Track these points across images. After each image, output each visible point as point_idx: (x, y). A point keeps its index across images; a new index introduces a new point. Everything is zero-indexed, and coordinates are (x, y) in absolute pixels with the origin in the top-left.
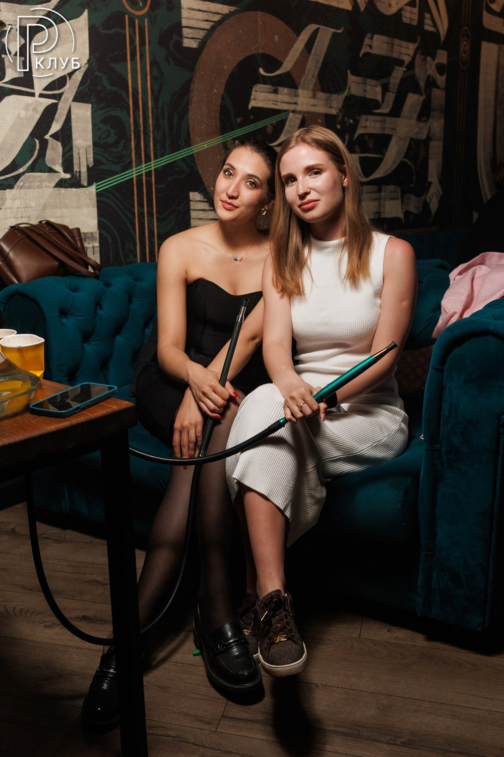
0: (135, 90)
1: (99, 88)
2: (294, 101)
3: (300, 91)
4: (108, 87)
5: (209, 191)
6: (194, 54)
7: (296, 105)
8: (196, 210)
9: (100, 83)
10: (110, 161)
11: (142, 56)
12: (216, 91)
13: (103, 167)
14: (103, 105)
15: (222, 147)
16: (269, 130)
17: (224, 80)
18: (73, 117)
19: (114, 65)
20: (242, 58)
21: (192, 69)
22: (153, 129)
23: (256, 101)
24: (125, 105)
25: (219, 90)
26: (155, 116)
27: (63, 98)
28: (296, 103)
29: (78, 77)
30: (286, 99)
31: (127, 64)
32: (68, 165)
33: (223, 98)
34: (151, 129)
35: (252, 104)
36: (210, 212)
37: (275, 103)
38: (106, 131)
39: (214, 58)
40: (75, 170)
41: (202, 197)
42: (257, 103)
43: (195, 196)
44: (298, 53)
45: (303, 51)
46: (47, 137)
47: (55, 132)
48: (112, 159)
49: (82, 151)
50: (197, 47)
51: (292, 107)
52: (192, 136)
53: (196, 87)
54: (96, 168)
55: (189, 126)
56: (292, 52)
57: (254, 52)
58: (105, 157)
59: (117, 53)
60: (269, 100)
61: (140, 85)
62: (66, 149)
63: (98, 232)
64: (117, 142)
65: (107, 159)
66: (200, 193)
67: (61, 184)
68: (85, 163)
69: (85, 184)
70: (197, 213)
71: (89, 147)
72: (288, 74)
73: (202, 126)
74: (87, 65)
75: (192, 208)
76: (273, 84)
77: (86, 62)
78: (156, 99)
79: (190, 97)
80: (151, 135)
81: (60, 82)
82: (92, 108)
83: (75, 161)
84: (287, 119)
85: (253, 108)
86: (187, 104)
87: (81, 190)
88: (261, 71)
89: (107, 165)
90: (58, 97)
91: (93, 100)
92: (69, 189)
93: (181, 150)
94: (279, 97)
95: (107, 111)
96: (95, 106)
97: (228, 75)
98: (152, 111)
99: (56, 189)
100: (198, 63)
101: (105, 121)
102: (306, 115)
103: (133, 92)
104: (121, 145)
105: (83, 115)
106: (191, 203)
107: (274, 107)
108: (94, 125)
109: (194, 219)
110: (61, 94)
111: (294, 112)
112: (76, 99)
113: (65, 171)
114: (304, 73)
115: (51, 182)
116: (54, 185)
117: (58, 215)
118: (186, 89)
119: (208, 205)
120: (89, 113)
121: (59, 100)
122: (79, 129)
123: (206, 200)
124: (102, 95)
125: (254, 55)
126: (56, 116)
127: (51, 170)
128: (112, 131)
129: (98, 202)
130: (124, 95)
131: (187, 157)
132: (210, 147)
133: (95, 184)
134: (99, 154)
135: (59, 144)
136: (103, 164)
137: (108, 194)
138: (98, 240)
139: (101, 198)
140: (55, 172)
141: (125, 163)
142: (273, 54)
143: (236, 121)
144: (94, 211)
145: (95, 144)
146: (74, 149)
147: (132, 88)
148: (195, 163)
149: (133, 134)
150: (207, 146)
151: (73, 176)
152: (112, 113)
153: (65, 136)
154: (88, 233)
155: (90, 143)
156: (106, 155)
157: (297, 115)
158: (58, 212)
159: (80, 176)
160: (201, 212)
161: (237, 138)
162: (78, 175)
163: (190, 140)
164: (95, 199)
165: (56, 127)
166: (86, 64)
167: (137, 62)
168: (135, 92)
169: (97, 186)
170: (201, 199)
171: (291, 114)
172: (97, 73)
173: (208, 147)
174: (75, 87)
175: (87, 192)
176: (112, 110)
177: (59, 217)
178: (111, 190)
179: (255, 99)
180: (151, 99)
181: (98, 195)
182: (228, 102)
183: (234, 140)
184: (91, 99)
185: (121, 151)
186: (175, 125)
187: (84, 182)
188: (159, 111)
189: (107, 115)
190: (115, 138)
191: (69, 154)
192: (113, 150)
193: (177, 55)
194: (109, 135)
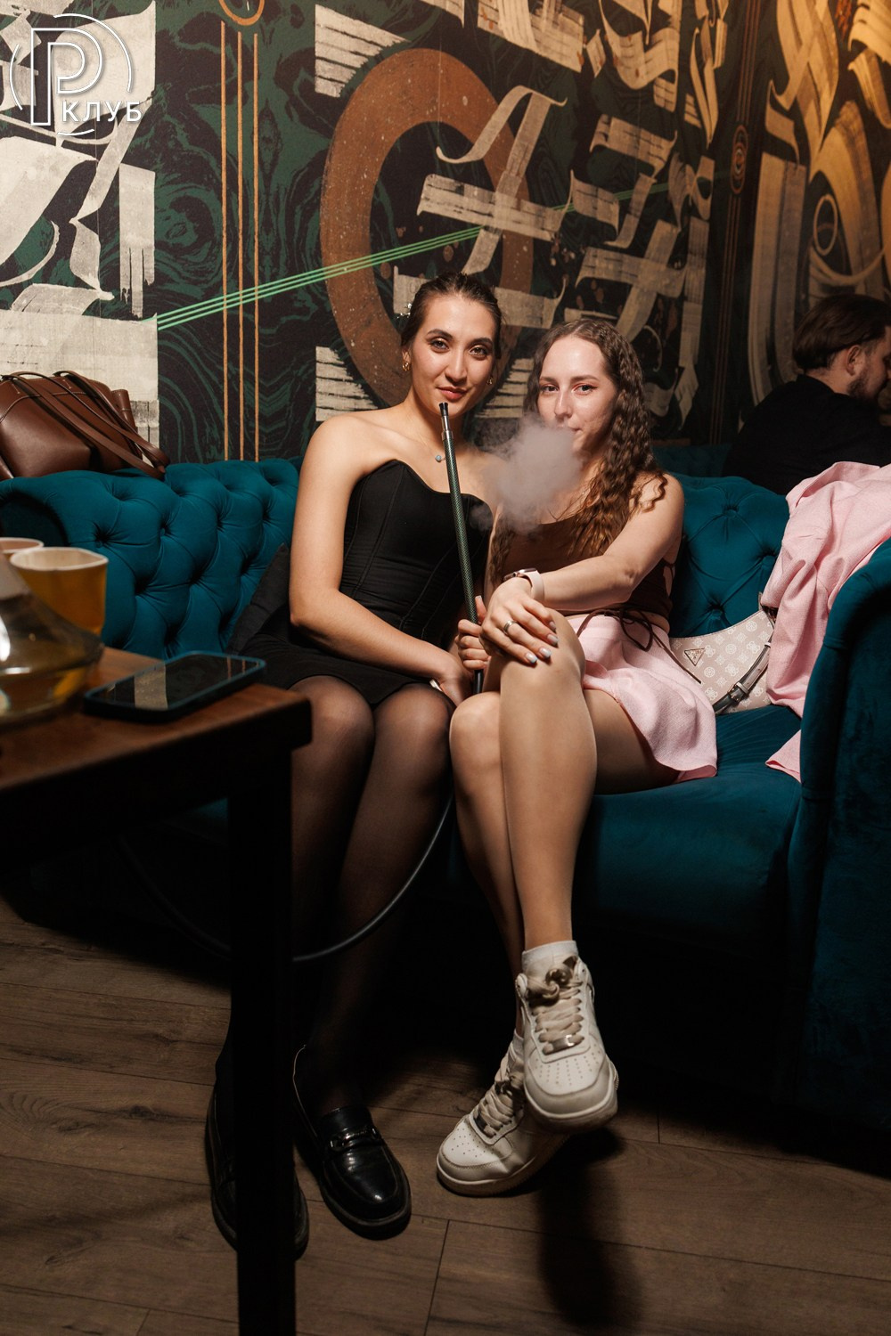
0: (232, 158)
1: (171, 144)
2: (487, 212)
3: (497, 195)
4: (186, 145)
5: (349, 349)
6: (333, 108)
7: (490, 218)
8: (324, 378)
9: (172, 136)
10: (184, 278)
11: (247, 98)
12: (365, 176)
13: (169, 287)
14: (175, 176)
15: (373, 274)
16: (448, 255)
17: (380, 159)
18: (122, 190)
19: (197, 108)
20: (410, 126)
21: (328, 132)
22: (260, 229)
23: (429, 203)
24: (214, 180)
25: (371, 175)
26: (263, 207)
27: (105, 154)
28: (490, 215)
30: (476, 205)
31: (220, 110)
32: (110, 276)
33: (376, 191)
34: (256, 230)
35: (423, 207)
36: (348, 384)
37: (458, 210)
38: (179, 224)
39: (365, 119)
40: (122, 288)
41: (337, 356)
42: (430, 206)
43: (324, 354)
44: (498, 131)
45: (504, 128)
46: (75, 221)
47: (88, 213)
48: (187, 275)
49: (136, 255)
50: (339, 96)
51: (484, 221)
52: (324, 250)
53: (334, 165)
54: (159, 287)
55: (319, 231)
56: (488, 128)
57: (429, 119)
58: (174, 269)
59: (202, 87)
60: (449, 204)
61: (240, 150)
62: (107, 249)
63: (158, 401)
64: (197, 246)
65: (179, 273)
66: (333, 349)
67: (96, 309)
68: (141, 276)
69: (140, 315)
70: (328, 383)
71: (149, 248)
72: (480, 163)
73: (341, 233)
74: (151, 101)
75: (318, 374)
76: (456, 178)
77: (149, 95)
78: (266, 178)
79: (323, 182)
80: (256, 240)
81: (102, 126)
82: (156, 177)
83: (124, 271)
84: (476, 238)
85: (424, 213)
86: (318, 193)
87: (130, 324)
88: (439, 152)
89: (178, 283)
90: (98, 151)
91: (160, 166)
92: (110, 320)
93: (305, 272)
94: (465, 201)
95: (183, 189)
96: (162, 176)
97: (386, 154)
98: (259, 198)
99: (87, 317)
100: (338, 125)
101: (178, 205)
102: (504, 237)
103: (227, 159)
104: (205, 251)
105: (139, 189)
106: (318, 364)
107: (456, 216)
108: (158, 209)
109: (321, 393)
110: (104, 147)
111: (486, 228)
112: (129, 159)
113: (104, 287)
114: (505, 165)
115: (78, 305)
116: (83, 309)
117: (89, 365)
118: (317, 166)
119: (345, 372)
120: (151, 188)
121: (99, 158)
122: (132, 213)
123: (342, 363)
124: (175, 158)
125: (429, 124)
126: (93, 186)
127: (80, 284)
128: (190, 226)
129: (160, 348)
130: (213, 163)
131: (313, 284)
132: (352, 272)
133: (155, 316)
134: (163, 263)
135: (96, 237)
136: (172, 281)
137: (178, 337)
138: (158, 417)
139: (166, 343)
140: (87, 286)
141: (211, 284)
142: (460, 128)
143: (397, 233)
144: (153, 364)
145: (159, 245)
146: (122, 248)
147: (227, 152)
148: (327, 296)
149: (225, 235)
150: (348, 269)
151: (117, 297)
152: (190, 193)
153: (107, 222)
154: (140, 402)
155: (150, 241)
156: (179, 267)
157: (491, 235)
158: (89, 360)
159: (130, 299)
160: (335, 383)
161: (398, 263)
162: (126, 296)
163: (321, 257)
164: (155, 342)
165: (91, 205)
166: (149, 99)
167: (237, 108)
168: (231, 160)
169: (158, 320)
170: (335, 361)
171: (482, 232)
172: (167, 118)
173: (350, 271)
174: (129, 136)
175: (142, 329)
176: (190, 187)
177: (90, 369)
178: (184, 329)
179: (427, 199)
180: (258, 176)
181: (161, 336)
182: (385, 199)
183: (392, 264)
184: (156, 163)
185: (203, 262)
186: (297, 227)
187: (138, 310)
188: (271, 199)
189: (181, 194)
190: (195, 237)
191: (113, 256)
192: (190, 258)
193: (305, 105)
194: (184, 232)
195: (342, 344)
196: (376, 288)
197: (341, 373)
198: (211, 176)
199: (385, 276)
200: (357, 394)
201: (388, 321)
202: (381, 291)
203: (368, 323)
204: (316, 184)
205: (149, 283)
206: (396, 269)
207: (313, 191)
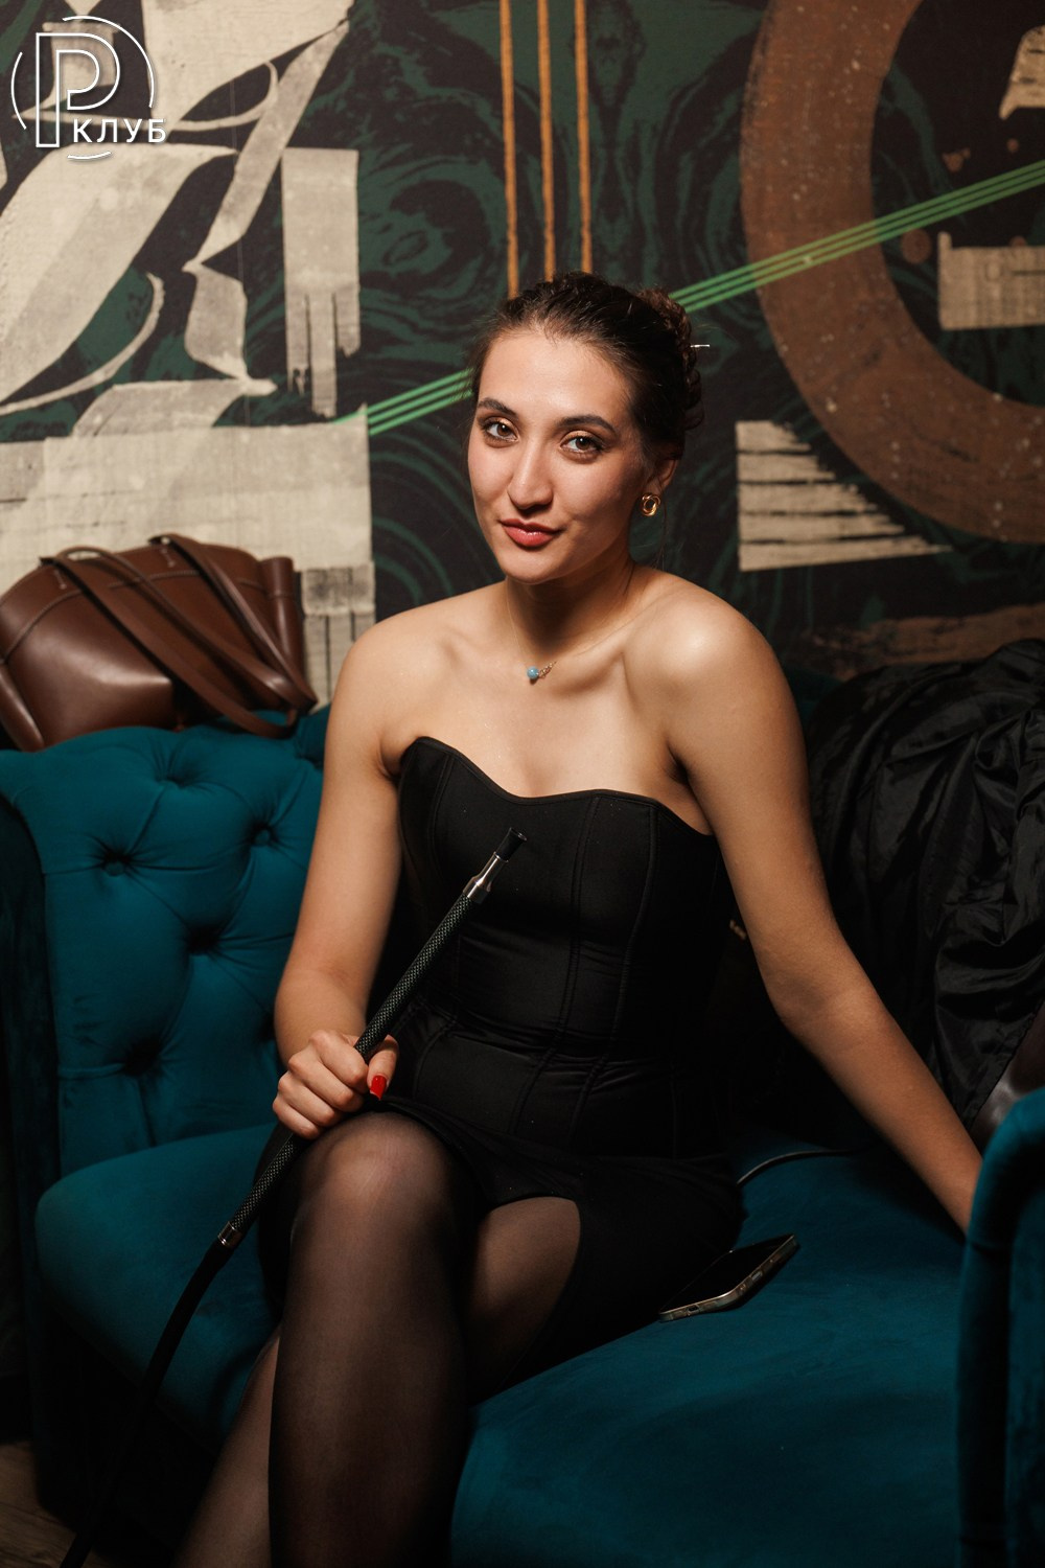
0: (527, 89)
1: (390, 94)
4: (424, 90)
5: (820, 417)
8: (761, 483)
9: (392, 79)
10: (423, 332)
12: (856, 65)
13: (394, 352)
14: (400, 149)
15: (880, 259)
17: (892, 27)
18: (288, 196)
19: (445, 17)
22: (595, 214)
23: (1035, 88)
24: (487, 142)
26: (601, 172)
27: (253, 139)
29: (312, 67)
31: (497, 9)
32: (266, 349)
33: (887, 89)
34: (586, 216)
35: (1018, 98)
36: (821, 489)
38: (410, 235)
40: (291, 368)
41: (790, 436)
42: (1036, 95)
43: (756, 435)
46: (193, 266)
47: (220, 248)
48: (431, 324)
49: (320, 307)
52: (751, 229)
53: (771, 60)
54: (371, 356)
55: (739, 194)
58: (402, 319)
61: (543, 74)
62: (262, 301)
63: (371, 566)
64: (450, 269)
65: (414, 327)
66: (779, 423)
67: (241, 413)
68: (331, 343)
69: (329, 411)
71: (347, 288)
73: (796, 190)
74: (345, 26)
75: (744, 475)
77: (342, 17)
78: (606, 113)
79: (747, 97)
80: (586, 236)
81: (249, 88)
82: (361, 162)
83: (294, 337)
86: (736, 121)
87: (311, 430)
89: (408, 343)
90: (238, 137)
91: (366, 137)
92: (268, 429)
93: (705, 278)
95: (419, 169)
96: (370, 153)
98: (591, 155)
99: (221, 431)
101: (404, 203)
103: (516, 99)
104: (468, 277)
105: (326, 186)
106: (743, 460)
108: (365, 215)
109: (752, 514)
110: (250, 126)
112: (302, 138)
113: (255, 372)
115: (203, 410)
116: (213, 414)
117: (225, 514)
118: (733, 69)
119: (814, 465)
120: (349, 181)
121: (240, 148)
122: (311, 233)
123: (807, 448)
124: (399, 117)
126: (229, 199)
127: (204, 372)
128: (435, 234)
129: (375, 468)
130: (483, 109)
131: (727, 302)
132: (826, 264)
133: (363, 411)
134: (379, 311)
135: (236, 287)
136: (393, 341)
137: (415, 443)
138: (371, 593)
139: (389, 456)
140: (220, 376)
143: (944, 165)
144: (359, 499)
145: (365, 279)
146: (290, 299)
147: (514, 83)
148: (761, 319)
149: (512, 239)
150: (814, 258)
151: (282, 387)
152: (433, 174)
153: (259, 259)
154: (332, 570)
155: (351, 276)
156: (411, 314)
158: (227, 505)
159: (309, 386)
160: (786, 490)
161: (947, 225)
162: (301, 382)
163: (744, 244)
164: (364, 458)
165: (224, 233)
166: (341, 23)
168: (525, 96)
169: (370, 416)
170: (785, 445)
172: (381, 48)
173: (819, 261)
174: (301, 98)
175: (336, 437)
176: (437, 163)
177: (229, 520)
178: (424, 426)
179: (1029, 81)
180: (589, 115)
181: (375, 444)
182: (911, 102)
183: (932, 231)
184: (359, 134)
185: (465, 297)
186: (683, 195)
187: (325, 403)
188: (620, 153)
189: (414, 180)
190: (445, 253)
191: (272, 316)
192: (437, 293)
194: (423, 246)
195: (805, 409)
196: (892, 288)
197: (805, 468)
198: (479, 136)
199: (913, 255)
200: (847, 506)
201: (926, 347)
202: (903, 290)
203: (873, 359)
204: (730, 105)
205: (349, 351)
206: (944, 240)
207: (721, 120)
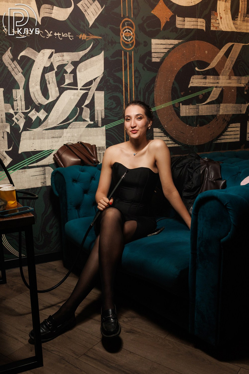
0: (126, 84)
1: (108, 84)
2: (217, 82)
3: (221, 77)
4: (113, 83)
5: (164, 128)
6: (158, 65)
7: (218, 84)
8: (156, 136)
9: (109, 82)
10: (113, 116)
11: (130, 68)
12: (169, 80)
13: (109, 118)
14: (110, 91)
15: (172, 106)
16: (201, 97)
17: (174, 75)
18: (95, 97)
19: (115, 74)
20: (185, 64)
21: (156, 71)
23: (193, 84)
24: (121, 90)
25: (171, 79)
26: (136, 94)
27: (91, 90)
28: (218, 83)
29: (98, 80)
30: (212, 81)
31: (123, 73)
32: (92, 117)
33: (173, 84)
35: (191, 85)
36: (164, 137)
37: (204, 84)
38: (111, 103)
39: (169, 65)
40: (95, 120)
41: (160, 130)
42: (193, 85)
43: (156, 130)
44: (220, 58)
45: (223, 56)
46: (83, 106)
47: (87, 104)
48: (114, 115)
49: (99, 112)
50: (160, 61)
51: (215, 85)
52: (155, 102)
53: (158, 80)
54: (106, 119)
55: (154, 97)
56: (216, 58)
57: (193, 60)
58: (110, 114)
59: (117, 68)
60: (201, 83)
61: (128, 81)
62: (92, 111)
64: (116, 107)
65: (111, 115)
66: (159, 128)
67: (89, 126)
68: (101, 117)
69: (100, 126)
71: (103, 110)
72: (213, 69)
73: (161, 97)
74: (103, 75)
75: (154, 135)
76: (203, 75)
77: (102, 73)
78: (136, 87)
79: (155, 85)
81: (90, 83)
82: (105, 93)
83: (96, 116)
84: (212, 91)
85: (191, 87)
86: (153, 88)
87: (98, 128)
88: (197, 69)
89: (111, 117)
90: (89, 89)
91: (105, 89)
92: (93, 128)
94: (207, 81)
95: (112, 94)
96: (106, 92)
97: (176, 73)
98: (134, 92)
99: (86, 128)
100: (160, 69)
101: (110, 98)
102: (224, 88)
103: (125, 85)
104: (118, 108)
105: (100, 97)
106: (154, 133)
107: (204, 86)
108: (105, 100)
110: (91, 88)
111: (216, 87)
112: (97, 89)
113: (91, 121)
114: (224, 68)
115: (84, 125)
117: (87, 139)
118: (153, 80)
119: (163, 134)
120: (103, 95)
121: (89, 91)
122: (98, 102)
123: (163, 132)
124: (110, 87)
125: (192, 62)
126: (88, 97)
127: (84, 121)
128: (114, 103)
129: (106, 133)
130: (121, 86)
132: (165, 107)
133: (105, 126)
134: (107, 113)
135: (89, 109)
136: (109, 117)
137: (111, 130)
139: (108, 132)
140: (86, 121)
141: (120, 116)
142: (205, 60)
143: (181, 94)
144: (105, 137)
145: (105, 108)
146: (95, 111)
147: (125, 83)
148: (157, 114)
149: (124, 103)
150: (164, 106)
151: (94, 123)
152: (114, 95)
153: (91, 106)
154: (101, 147)
155: (103, 108)
157: (218, 89)
158: (87, 138)
159: (98, 122)
160: (160, 137)
161: (181, 102)
162: (97, 122)
163: (155, 104)
164: (105, 132)
165: (87, 102)
166: (102, 74)
167: (127, 71)
169: (106, 127)
170: (160, 131)
171: (214, 89)
172: (107, 78)
174: (97, 84)
175: (101, 129)
176: (114, 93)
177: (88, 140)
178: (113, 128)
179: (192, 83)
180: (134, 87)
181: (106, 130)
182: (176, 85)
183: (179, 103)
184: (104, 89)
185: (118, 111)
186: (147, 98)
187: (100, 125)
188: (138, 92)
189: (112, 95)
190: (116, 105)
191: (93, 113)
192: (114, 110)
193: (148, 66)
194: (113, 104)
195: (162, 126)
196: (174, 110)
197: (162, 134)
198: (120, 89)
199: (177, 106)
200: (168, 140)
201: (178, 118)
202: (175, 111)
203: (171, 120)
204: (153, 86)
205: (103, 118)
206: (181, 104)
207: (151, 88)
